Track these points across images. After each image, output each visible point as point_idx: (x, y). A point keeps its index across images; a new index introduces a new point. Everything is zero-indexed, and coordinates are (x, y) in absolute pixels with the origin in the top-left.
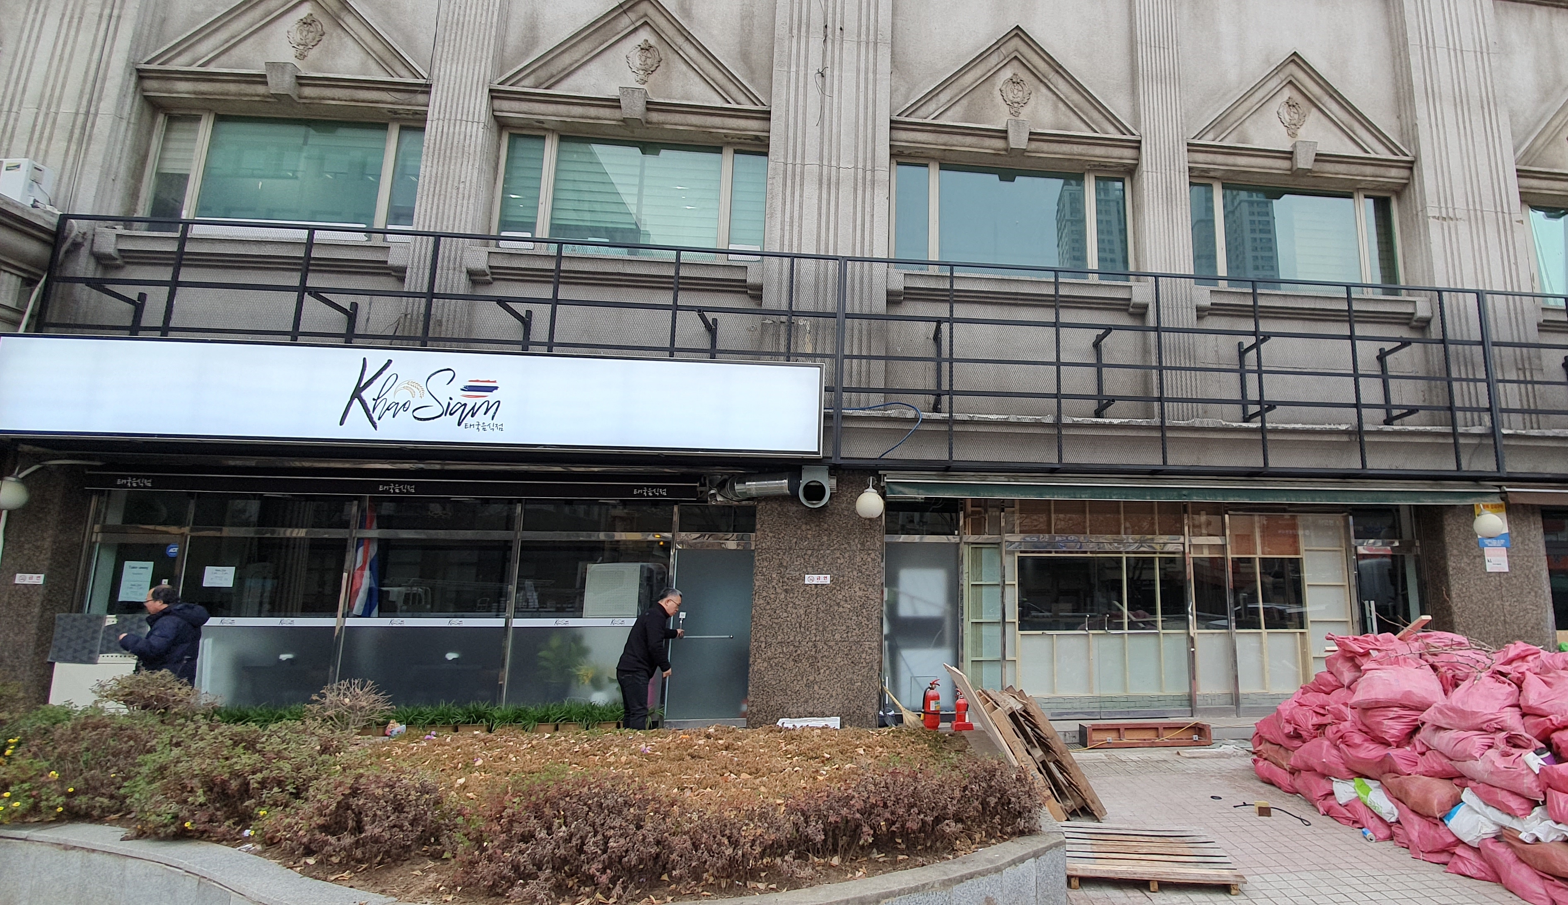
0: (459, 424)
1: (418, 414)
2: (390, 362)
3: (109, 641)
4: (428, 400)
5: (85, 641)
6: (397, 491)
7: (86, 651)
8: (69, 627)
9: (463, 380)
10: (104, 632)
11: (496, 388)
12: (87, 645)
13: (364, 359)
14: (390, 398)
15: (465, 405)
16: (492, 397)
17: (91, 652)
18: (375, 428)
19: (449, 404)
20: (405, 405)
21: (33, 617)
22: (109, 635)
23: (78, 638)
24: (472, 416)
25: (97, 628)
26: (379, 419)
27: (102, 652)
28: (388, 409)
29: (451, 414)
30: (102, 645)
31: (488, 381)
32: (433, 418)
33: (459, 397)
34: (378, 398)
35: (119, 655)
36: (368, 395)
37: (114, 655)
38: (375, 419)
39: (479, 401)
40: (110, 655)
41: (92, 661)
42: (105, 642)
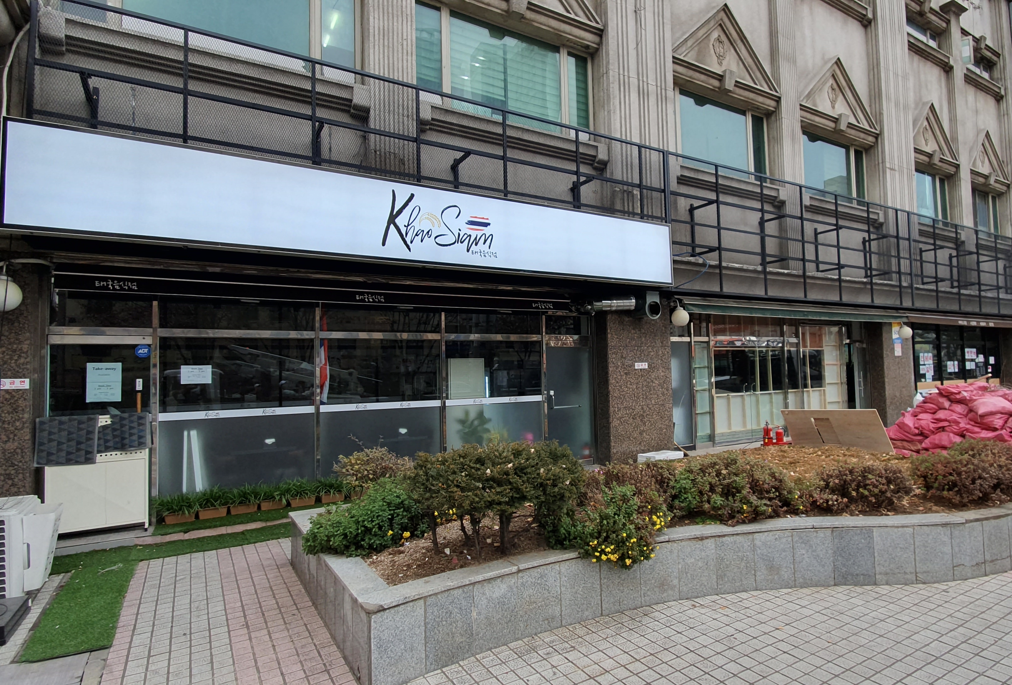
0: (468, 251)
1: (440, 240)
2: (412, 196)
3: (106, 441)
4: (445, 231)
5: (79, 443)
6: (371, 300)
7: (83, 453)
8: (56, 430)
9: (466, 217)
10: (99, 432)
11: (489, 224)
12: (83, 446)
13: (393, 191)
14: (417, 226)
15: (470, 236)
16: (487, 231)
17: (88, 453)
18: (410, 249)
19: (459, 234)
20: (428, 232)
21: (24, 423)
22: (105, 435)
23: (69, 440)
24: (476, 244)
25: (90, 429)
26: (411, 242)
27: (99, 452)
28: (417, 235)
29: (462, 242)
30: (99, 445)
31: (483, 218)
32: (450, 245)
33: (466, 230)
34: (408, 225)
35: (118, 453)
36: (401, 221)
37: (114, 453)
38: (409, 243)
39: (480, 234)
40: (109, 454)
41: (89, 460)
42: (102, 442)
